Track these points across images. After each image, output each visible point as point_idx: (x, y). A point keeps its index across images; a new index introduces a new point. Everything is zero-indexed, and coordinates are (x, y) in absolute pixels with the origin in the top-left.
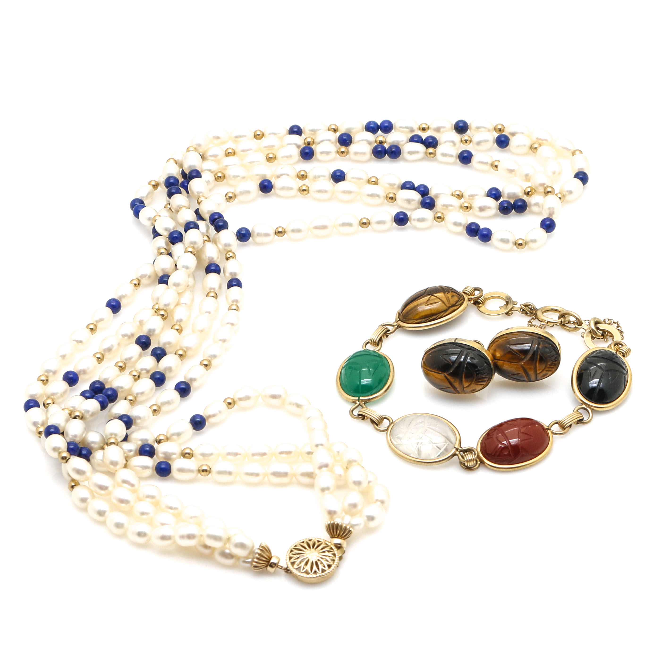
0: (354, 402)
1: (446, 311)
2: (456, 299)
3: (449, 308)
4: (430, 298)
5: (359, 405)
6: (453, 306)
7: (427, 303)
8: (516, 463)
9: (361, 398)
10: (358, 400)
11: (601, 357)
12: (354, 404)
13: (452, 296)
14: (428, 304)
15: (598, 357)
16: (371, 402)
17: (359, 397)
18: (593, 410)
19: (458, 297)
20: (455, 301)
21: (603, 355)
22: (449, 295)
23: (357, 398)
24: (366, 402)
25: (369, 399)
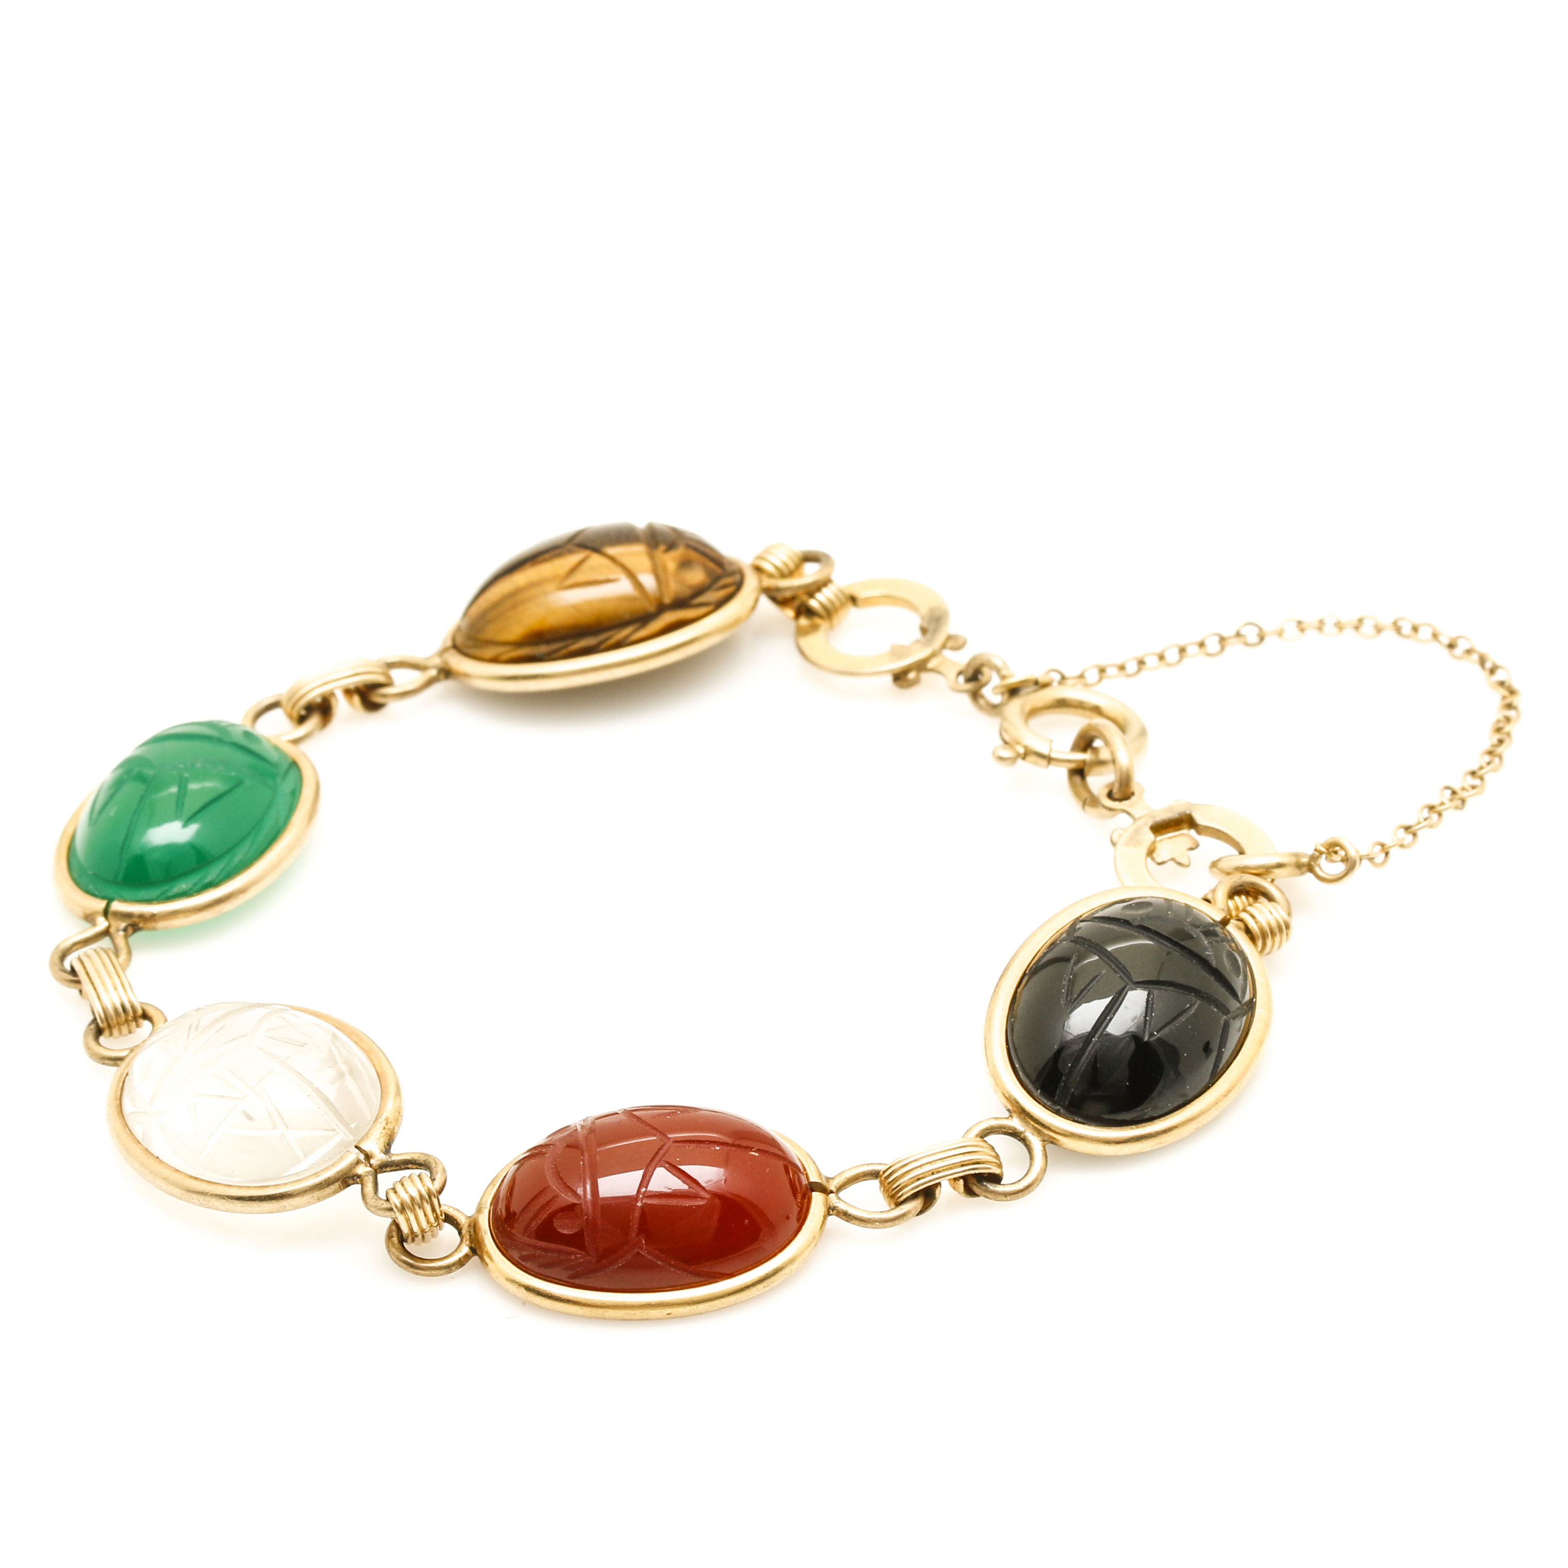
0: (89, 918)
1: (643, 619)
2: (696, 576)
3: (662, 608)
4: (581, 562)
5: (106, 933)
6: (680, 603)
7: (567, 581)
8: (617, 1287)
9: (117, 906)
10: (106, 913)
11: (1136, 923)
12: (89, 925)
13: (685, 564)
14: (570, 581)
15: (1126, 923)
16: (154, 929)
17: (110, 901)
18: (1049, 1141)
19: (707, 571)
20: (690, 587)
21: (1148, 917)
22: (670, 561)
23: (102, 904)
24: (135, 925)
25: (153, 917)
